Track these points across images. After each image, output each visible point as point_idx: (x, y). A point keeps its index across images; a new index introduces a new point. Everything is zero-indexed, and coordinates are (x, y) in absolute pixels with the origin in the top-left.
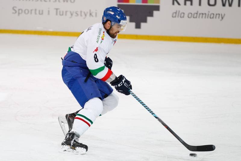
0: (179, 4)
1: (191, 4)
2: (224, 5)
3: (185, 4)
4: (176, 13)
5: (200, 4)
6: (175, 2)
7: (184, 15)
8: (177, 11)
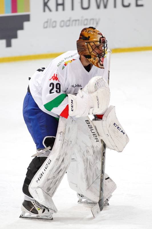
0: (50, 10)
1: (64, 9)
2: (98, 7)
3: (57, 10)
4: (47, 22)
5: (73, 9)
6: (47, 9)
7: (56, 24)
8: (48, 20)
